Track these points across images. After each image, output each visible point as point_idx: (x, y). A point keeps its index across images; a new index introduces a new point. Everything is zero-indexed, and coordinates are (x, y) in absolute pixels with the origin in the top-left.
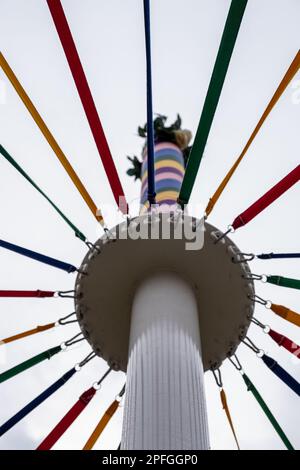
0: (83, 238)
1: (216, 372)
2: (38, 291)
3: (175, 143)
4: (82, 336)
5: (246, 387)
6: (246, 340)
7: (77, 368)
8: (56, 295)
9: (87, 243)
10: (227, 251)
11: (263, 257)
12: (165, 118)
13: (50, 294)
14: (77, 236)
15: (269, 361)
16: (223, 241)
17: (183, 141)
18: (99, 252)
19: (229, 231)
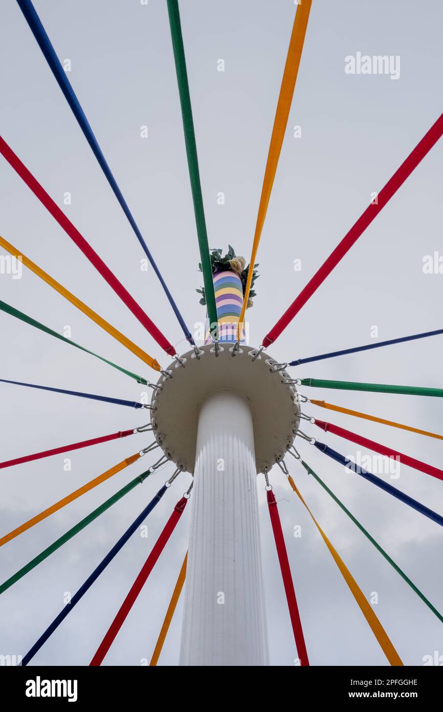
0: (144, 382)
1: (281, 463)
2: (119, 433)
3: (231, 270)
4: (165, 459)
5: (307, 472)
6: (298, 433)
7: (167, 485)
8: (135, 431)
9: (150, 385)
10: (266, 365)
11: (294, 364)
12: (220, 251)
13: (130, 432)
14: (139, 382)
15: (321, 446)
16: (260, 357)
17: (238, 268)
18: (161, 389)
19: (262, 349)
